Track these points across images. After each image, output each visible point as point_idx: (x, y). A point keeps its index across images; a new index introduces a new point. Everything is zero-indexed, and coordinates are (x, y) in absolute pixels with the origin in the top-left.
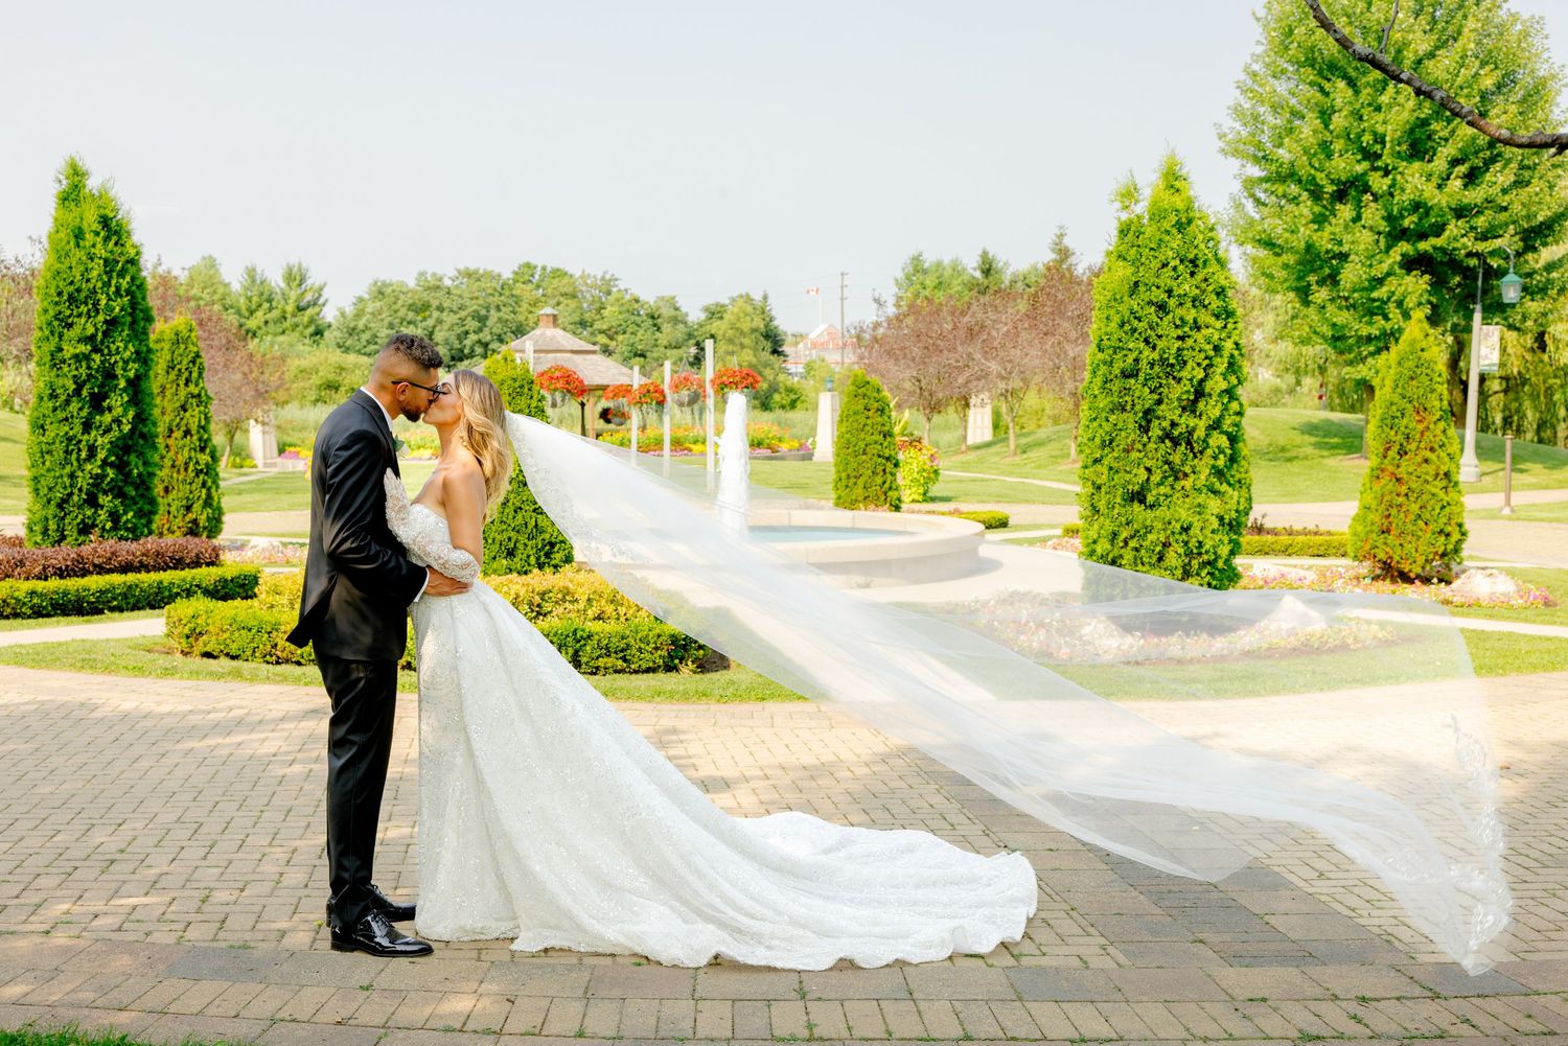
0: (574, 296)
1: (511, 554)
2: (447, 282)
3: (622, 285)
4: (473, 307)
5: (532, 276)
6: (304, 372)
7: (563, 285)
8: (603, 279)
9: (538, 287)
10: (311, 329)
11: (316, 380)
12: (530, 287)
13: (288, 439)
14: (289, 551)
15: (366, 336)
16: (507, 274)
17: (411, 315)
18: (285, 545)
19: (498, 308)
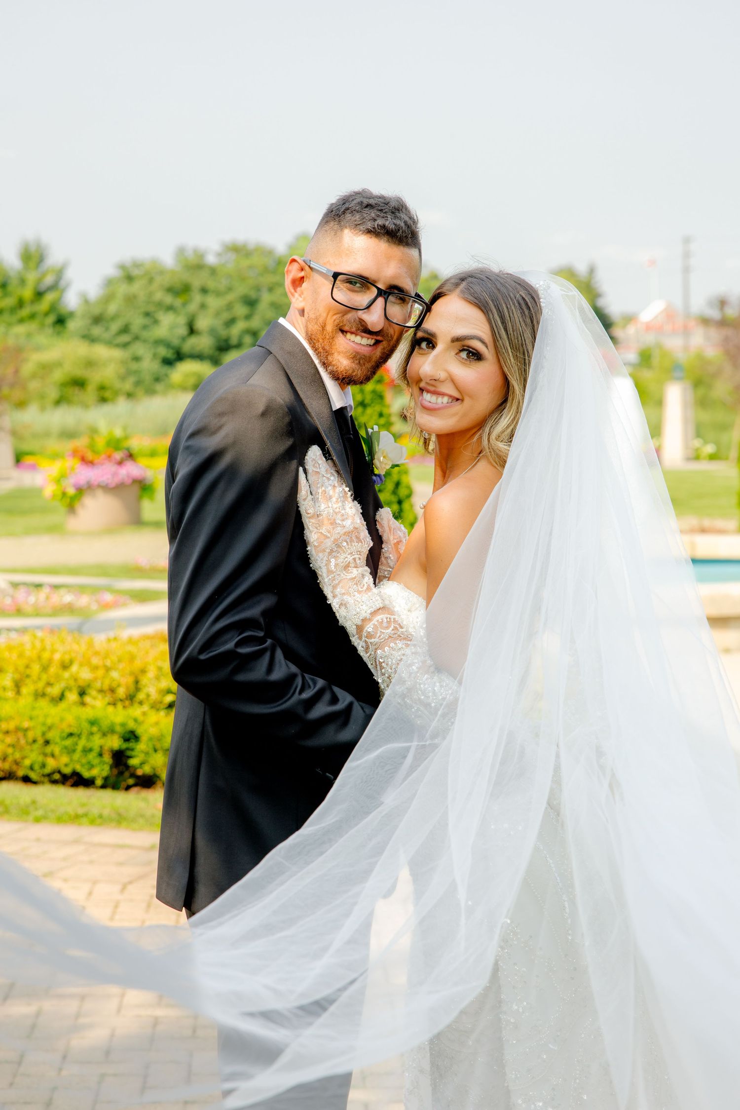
2: (211, 259)
4: (242, 289)
6: (46, 368)
10: (51, 319)
11: (58, 375)
13: (25, 447)
14: (21, 594)
15: (115, 327)
17: (169, 299)
18: (15, 585)
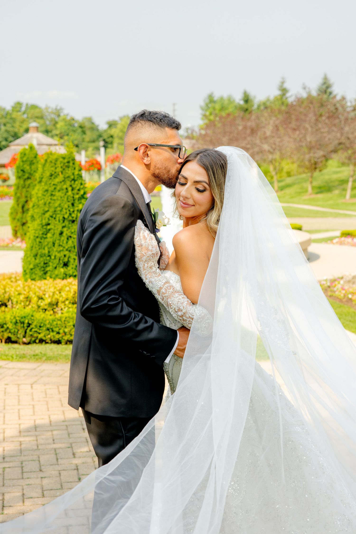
0: (42, 117)
1: (66, 265)
3: (65, 112)
5: (21, 108)
7: (36, 112)
8: (56, 109)
9: (24, 113)
12: (19, 114)
16: (8, 107)
19: (5, 125)
